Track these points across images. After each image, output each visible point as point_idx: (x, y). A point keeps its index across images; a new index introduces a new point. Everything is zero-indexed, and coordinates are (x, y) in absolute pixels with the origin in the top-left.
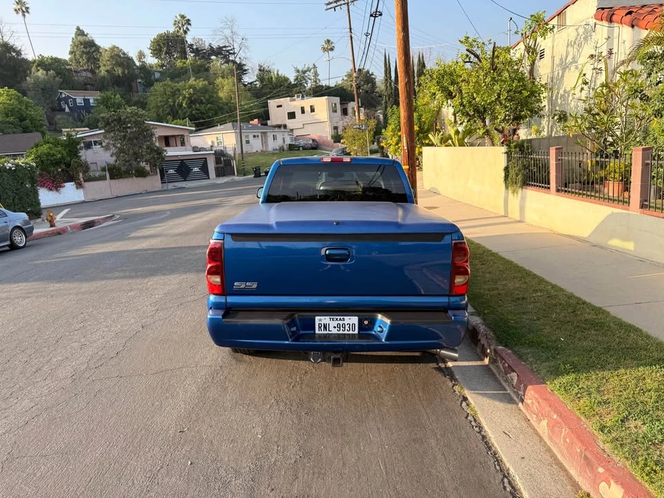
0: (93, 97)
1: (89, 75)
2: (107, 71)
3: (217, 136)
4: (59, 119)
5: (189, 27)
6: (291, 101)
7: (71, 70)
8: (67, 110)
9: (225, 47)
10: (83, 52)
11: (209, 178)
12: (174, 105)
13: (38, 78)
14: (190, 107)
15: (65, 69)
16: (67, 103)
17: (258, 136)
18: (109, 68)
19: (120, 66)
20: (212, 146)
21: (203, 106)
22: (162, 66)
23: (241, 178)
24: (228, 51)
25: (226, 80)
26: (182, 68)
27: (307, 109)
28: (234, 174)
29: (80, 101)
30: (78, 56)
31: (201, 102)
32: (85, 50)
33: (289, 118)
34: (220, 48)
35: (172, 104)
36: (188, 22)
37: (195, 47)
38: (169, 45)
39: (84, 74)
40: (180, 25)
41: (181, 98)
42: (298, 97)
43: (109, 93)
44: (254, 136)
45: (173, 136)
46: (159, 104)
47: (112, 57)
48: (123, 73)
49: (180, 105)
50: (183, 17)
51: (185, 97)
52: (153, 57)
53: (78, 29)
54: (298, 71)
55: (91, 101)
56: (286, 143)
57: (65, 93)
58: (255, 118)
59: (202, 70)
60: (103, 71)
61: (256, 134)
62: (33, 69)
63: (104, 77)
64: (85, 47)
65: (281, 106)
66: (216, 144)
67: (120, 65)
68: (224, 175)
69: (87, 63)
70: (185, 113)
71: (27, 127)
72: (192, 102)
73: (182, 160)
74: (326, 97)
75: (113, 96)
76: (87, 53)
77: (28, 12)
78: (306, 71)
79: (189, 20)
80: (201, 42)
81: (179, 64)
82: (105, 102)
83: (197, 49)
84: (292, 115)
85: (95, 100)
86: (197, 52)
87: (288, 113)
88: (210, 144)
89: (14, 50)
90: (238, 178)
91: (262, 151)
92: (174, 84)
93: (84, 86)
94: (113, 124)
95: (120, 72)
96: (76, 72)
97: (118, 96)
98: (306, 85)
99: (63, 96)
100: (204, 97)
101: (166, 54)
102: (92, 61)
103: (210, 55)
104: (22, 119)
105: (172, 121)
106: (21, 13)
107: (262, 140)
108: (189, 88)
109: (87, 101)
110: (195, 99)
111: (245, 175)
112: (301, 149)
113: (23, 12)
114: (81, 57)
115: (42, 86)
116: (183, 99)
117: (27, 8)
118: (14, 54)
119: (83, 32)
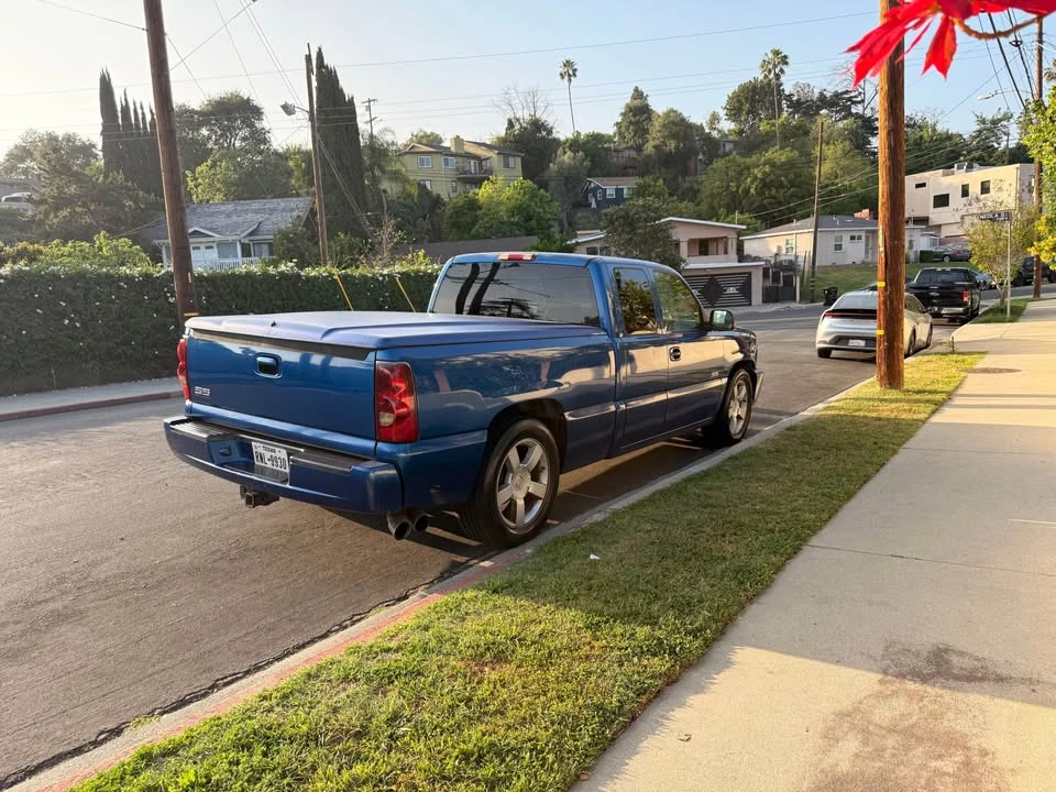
0: (628, 185)
1: (633, 154)
2: (655, 147)
3: (788, 237)
4: (580, 218)
5: (784, 67)
6: (944, 175)
7: (610, 149)
8: (594, 205)
9: (846, 92)
10: (631, 123)
11: (750, 305)
12: (737, 191)
13: (563, 162)
14: (760, 193)
15: (603, 148)
16: (595, 196)
17: (860, 238)
18: (657, 142)
19: (673, 138)
20: (777, 254)
21: (782, 191)
22: (741, 132)
23: (804, 306)
24: (850, 99)
25: (832, 147)
26: (767, 133)
27: (975, 189)
28: (795, 299)
29: (611, 192)
30: (623, 130)
31: (781, 185)
32: (633, 119)
33: (935, 207)
34: (837, 95)
35: (734, 189)
36: (784, 60)
37: (795, 98)
38: (755, 99)
39: (627, 153)
40: (771, 67)
41: (749, 179)
42: (959, 168)
43: (648, 179)
44: (853, 238)
45: (715, 239)
46: (715, 191)
47: (664, 126)
48: (677, 147)
49: (747, 191)
50: (777, 53)
51: (755, 178)
52: (729, 119)
53: (636, 90)
54: (983, 122)
55: (625, 191)
56: (915, 249)
57: (595, 182)
58: (865, 208)
59: (796, 135)
60: (649, 148)
61: (856, 234)
62: (560, 151)
63: (649, 156)
64: (635, 115)
65: (923, 185)
66: (784, 251)
67: (673, 136)
68: (776, 301)
69: (633, 137)
70: (753, 203)
71: (532, 229)
72: (765, 184)
73: (712, 276)
74: (1018, 165)
75: (653, 183)
76: (637, 123)
77: (575, 75)
78: (1000, 120)
79: (785, 57)
80: (806, 91)
81: (763, 127)
82: (640, 192)
83: (798, 100)
84: (942, 201)
85: (629, 189)
86: (797, 106)
87: (935, 197)
88: (775, 250)
89: (545, 129)
90: (800, 305)
91: (863, 262)
92: (743, 160)
93: (623, 171)
94: (617, 223)
95: (673, 145)
96: (616, 151)
97: (661, 182)
98: (996, 145)
99: (592, 185)
100: (786, 177)
101: (748, 114)
102: (640, 133)
103: (819, 108)
104: (528, 219)
105: (727, 216)
106: (566, 78)
107: (867, 245)
108: (765, 164)
109: (619, 191)
110: (772, 181)
111: (812, 301)
112: (947, 259)
113: (570, 75)
114: (627, 129)
115: (566, 173)
116: (752, 182)
117: (575, 70)
118: (544, 133)
119: (642, 93)
